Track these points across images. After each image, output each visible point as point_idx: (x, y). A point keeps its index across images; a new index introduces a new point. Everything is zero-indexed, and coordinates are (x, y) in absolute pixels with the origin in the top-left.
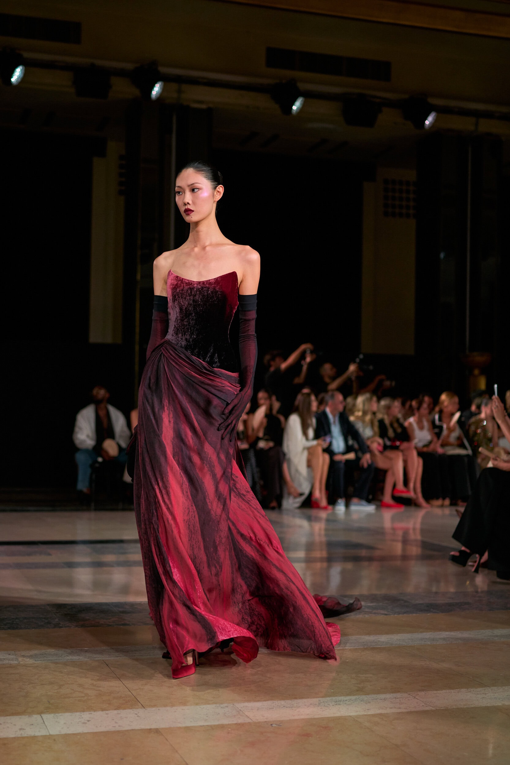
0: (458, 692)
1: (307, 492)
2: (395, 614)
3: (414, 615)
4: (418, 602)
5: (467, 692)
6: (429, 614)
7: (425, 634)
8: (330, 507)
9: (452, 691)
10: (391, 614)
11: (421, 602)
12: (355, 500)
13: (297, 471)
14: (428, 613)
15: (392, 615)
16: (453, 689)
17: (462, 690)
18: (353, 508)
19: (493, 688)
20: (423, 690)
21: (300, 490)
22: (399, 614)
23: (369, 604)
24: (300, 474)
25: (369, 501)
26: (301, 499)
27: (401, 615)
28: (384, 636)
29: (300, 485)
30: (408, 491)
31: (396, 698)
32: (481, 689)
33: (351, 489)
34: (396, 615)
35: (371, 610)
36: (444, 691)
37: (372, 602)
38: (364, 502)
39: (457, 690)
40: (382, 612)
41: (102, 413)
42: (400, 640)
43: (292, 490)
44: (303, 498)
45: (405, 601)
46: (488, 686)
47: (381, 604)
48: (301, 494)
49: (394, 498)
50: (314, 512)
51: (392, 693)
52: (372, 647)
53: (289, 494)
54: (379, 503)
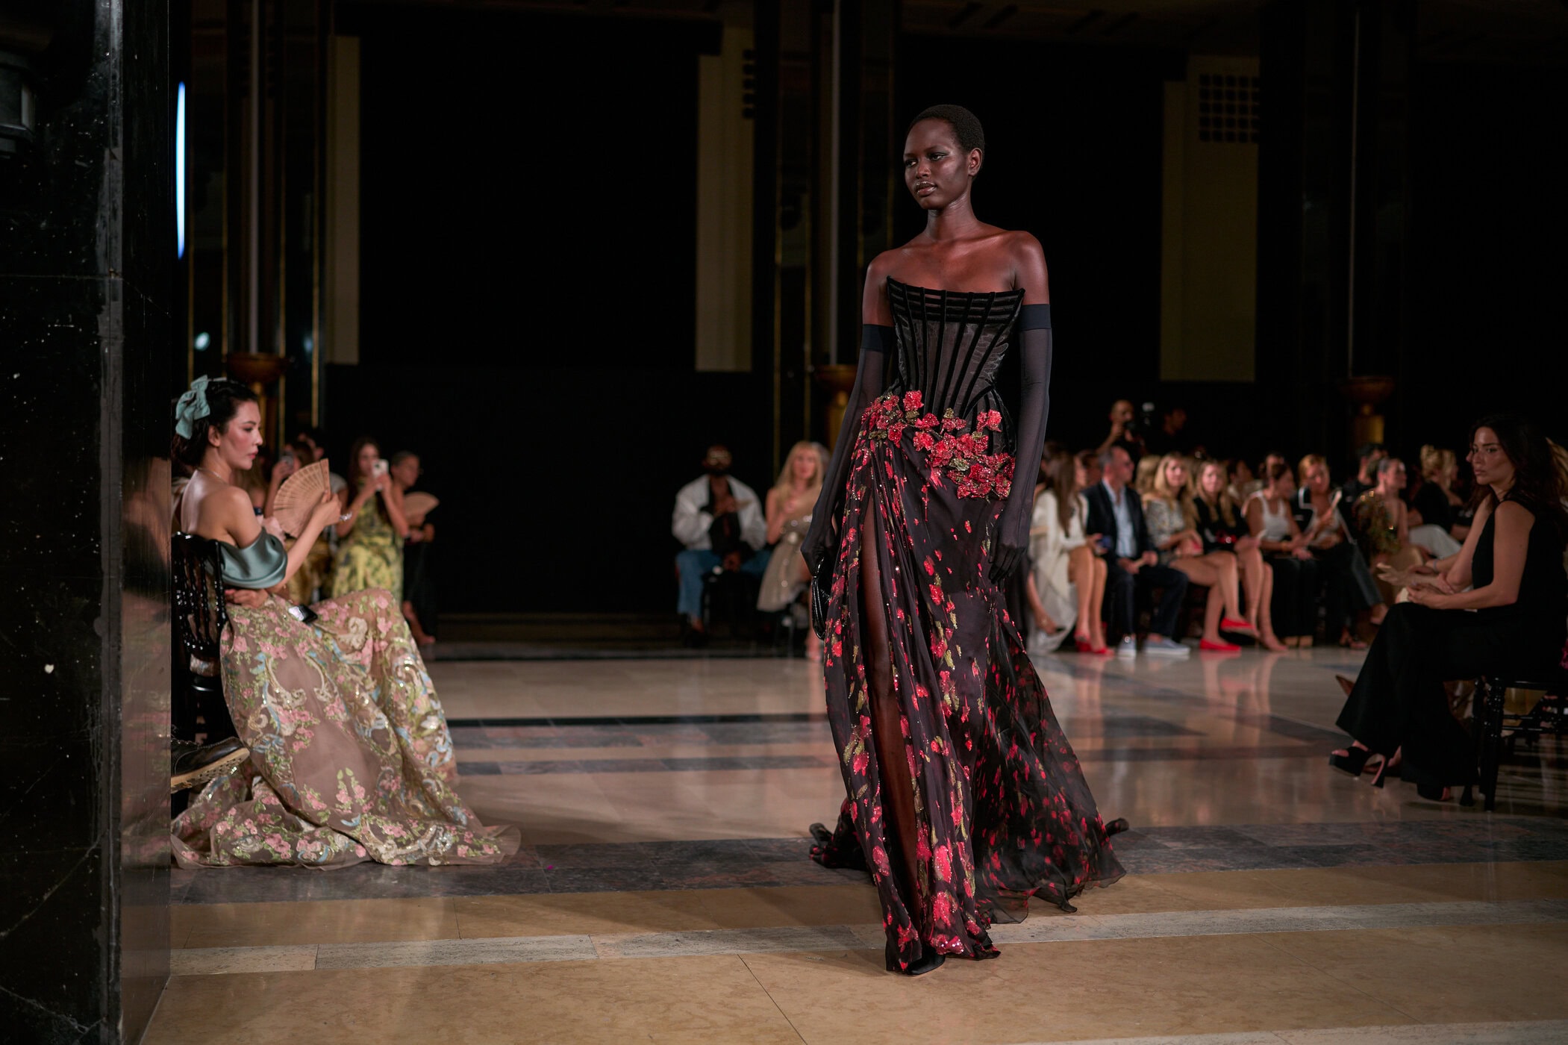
0: (1366, 1033)
1: (1069, 626)
2: (1238, 868)
3: (1273, 869)
4: (1277, 844)
5: (1381, 1033)
6: (1299, 869)
7: (1295, 909)
8: (1110, 651)
9: (1353, 1030)
10: (1232, 867)
11: (1284, 844)
12: (1154, 638)
13: (1049, 584)
14: (1297, 867)
15: (1234, 870)
16: (1356, 1026)
17: (1373, 1028)
18: (1151, 651)
19: (1430, 1026)
20: (1299, 1027)
21: (1057, 623)
22: (1245, 868)
23: (1191, 847)
24: (1056, 592)
25: (1178, 638)
26: (1060, 637)
27: (1248, 870)
28: (1223, 912)
29: (1058, 613)
30: (1248, 624)
31: (1252, 1042)
32: (1408, 1027)
33: (1146, 617)
34: (1240, 870)
35: (1195, 860)
36: (1339, 1030)
37: (1196, 843)
38: (1169, 642)
39: (1362, 1028)
40: (1216, 863)
41: (719, 491)
42: (1250, 921)
43: (1044, 622)
44: (1061, 636)
45: (1255, 842)
46: (1421, 1023)
47: (1212, 846)
48: (1059, 630)
49: (1222, 633)
50: (1081, 660)
51: (1245, 1030)
52: (1201, 934)
53: (1039, 628)
54: (1196, 643)
